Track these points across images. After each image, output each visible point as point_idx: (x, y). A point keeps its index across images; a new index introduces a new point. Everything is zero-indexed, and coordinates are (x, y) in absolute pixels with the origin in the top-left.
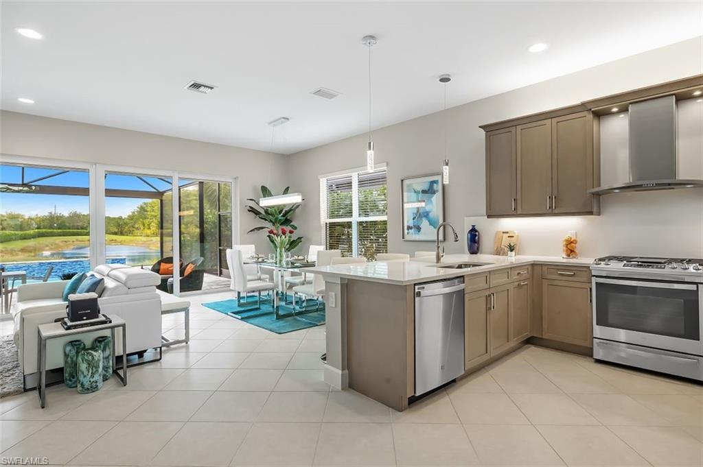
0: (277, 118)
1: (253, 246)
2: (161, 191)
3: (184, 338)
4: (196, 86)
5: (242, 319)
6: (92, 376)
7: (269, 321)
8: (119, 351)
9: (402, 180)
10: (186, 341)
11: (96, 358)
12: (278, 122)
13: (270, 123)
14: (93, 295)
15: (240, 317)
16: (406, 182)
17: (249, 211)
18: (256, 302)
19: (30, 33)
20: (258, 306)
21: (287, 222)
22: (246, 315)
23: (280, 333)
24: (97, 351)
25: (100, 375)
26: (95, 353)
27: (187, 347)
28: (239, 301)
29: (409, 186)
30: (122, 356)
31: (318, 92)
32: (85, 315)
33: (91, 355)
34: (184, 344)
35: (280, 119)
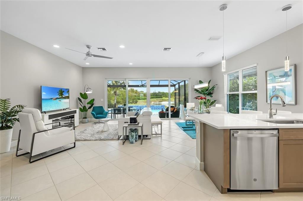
0: (198, 53)
1: (194, 103)
2: (175, 84)
3: (160, 133)
4: (166, 49)
5: (184, 130)
6: (132, 139)
7: (193, 133)
8: (140, 134)
9: (266, 72)
10: (161, 134)
11: (133, 134)
12: (199, 55)
13: (197, 56)
14: (136, 117)
15: (183, 129)
16: (268, 73)
17: (195, 90)
18: (191, 125)
19: (122, 47)
20: (192, 126)
21: (210, 94)
22: (185, 129)
23: (193, 139)
24: (134, 132)
25: (134, 140)
26: (133, 133)
27: (161, 137)
28: (186, 123)
29: (270, 74)
30: (141, 136)
31: (210, 39)
32: (133, 122)
33: (132, 133)
34: (160, 135)
35: (200, 53)
